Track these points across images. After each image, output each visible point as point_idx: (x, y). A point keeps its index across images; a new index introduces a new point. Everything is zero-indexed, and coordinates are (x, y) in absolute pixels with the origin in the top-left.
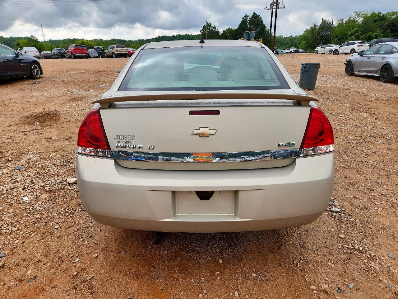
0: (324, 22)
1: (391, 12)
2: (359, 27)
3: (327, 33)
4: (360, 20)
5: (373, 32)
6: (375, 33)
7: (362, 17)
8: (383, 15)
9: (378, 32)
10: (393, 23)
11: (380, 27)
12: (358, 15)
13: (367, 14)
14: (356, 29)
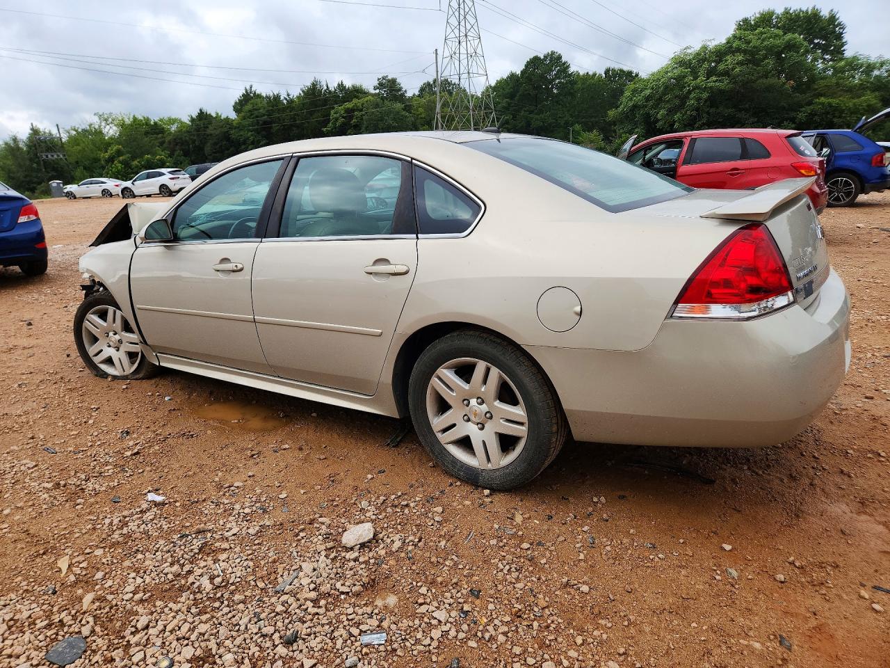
0: (35, 132)
1: (166, 118)
2: (119, 144)
3: (55, 156)
4: (111, 131)
5: (154, 154)
6: (158, 157)
7: (115, 125)
8: (155, 123)
9: (161, 155)
10: (181, 139)
11: (162, 144)
12: (106, 120)
13: (123, 120)
14: (115, 148)
